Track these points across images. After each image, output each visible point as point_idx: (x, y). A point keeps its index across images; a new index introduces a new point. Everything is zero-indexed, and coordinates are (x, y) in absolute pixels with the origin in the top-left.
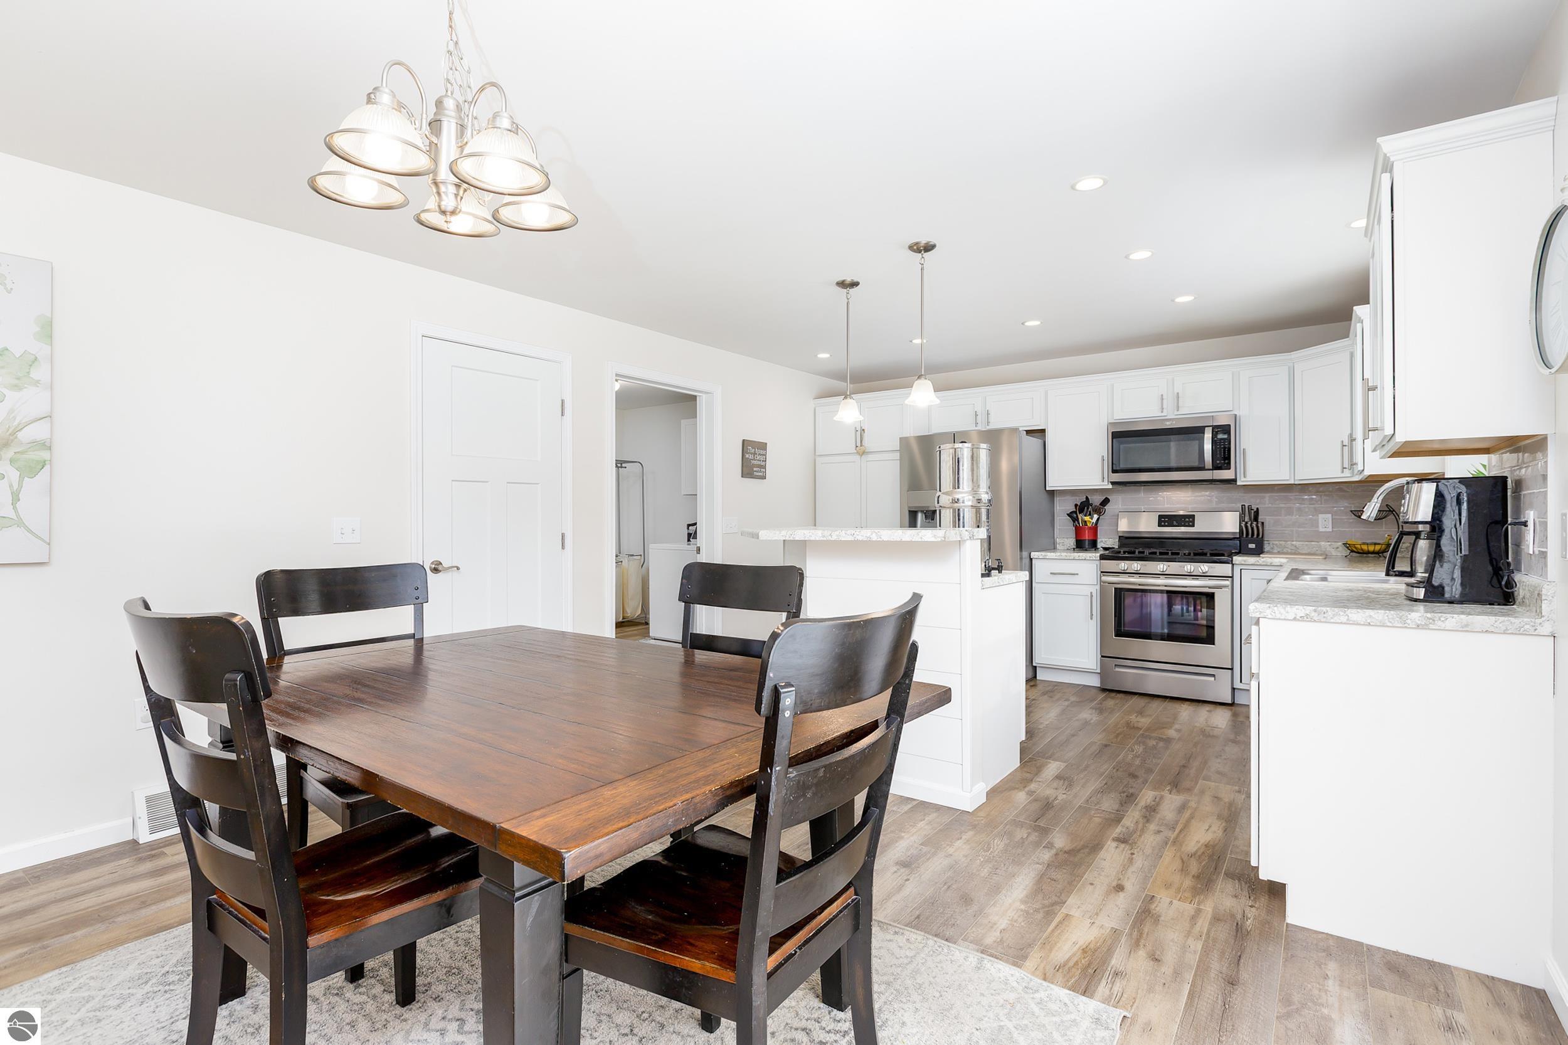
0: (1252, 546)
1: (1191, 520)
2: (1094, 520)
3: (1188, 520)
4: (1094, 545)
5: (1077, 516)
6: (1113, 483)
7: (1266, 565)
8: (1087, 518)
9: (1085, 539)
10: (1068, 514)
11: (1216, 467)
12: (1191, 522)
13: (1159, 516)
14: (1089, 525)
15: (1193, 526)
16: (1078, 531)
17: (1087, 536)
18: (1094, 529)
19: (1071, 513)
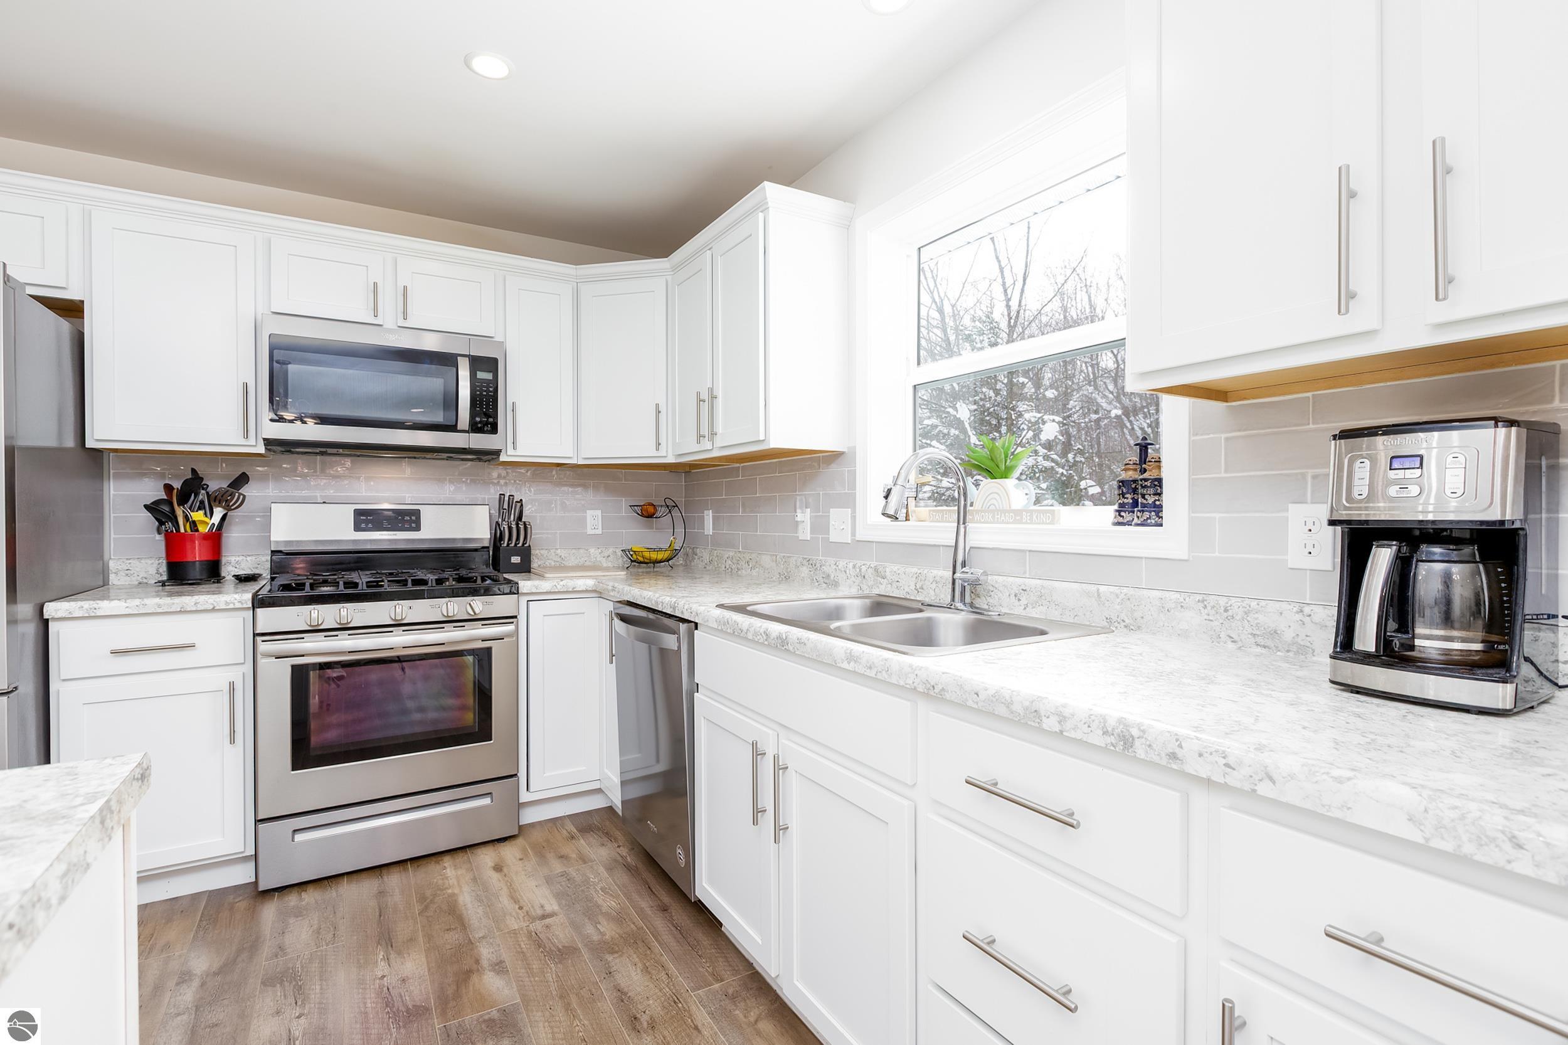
0: (516, 560)
1: (413, 518)
2: (216, 519)
3: (408, 519)
4: (213, 572)
5: (173, 511)
6: (268, 442)
7: (567, 592)
8: (198, 516)
9: (190, 559)
10: (146, 507)
11: (475, 428)
12: (414, 522)
13: (355, 510)
14: (203, 529)
15: (418, 528)
16: (175, 545)
17: (197, 554)
18: (215, 539)
19: (157, 502)
